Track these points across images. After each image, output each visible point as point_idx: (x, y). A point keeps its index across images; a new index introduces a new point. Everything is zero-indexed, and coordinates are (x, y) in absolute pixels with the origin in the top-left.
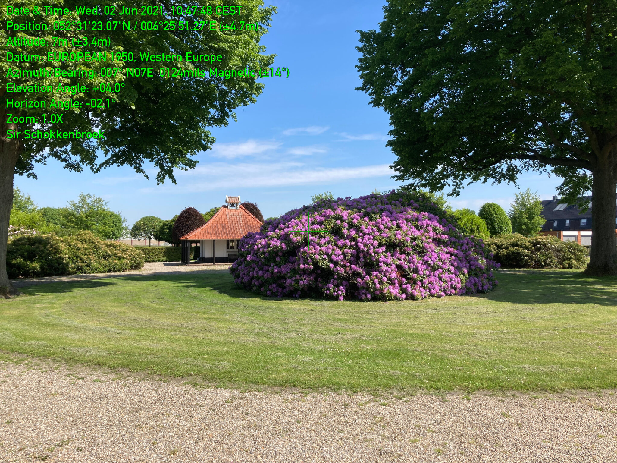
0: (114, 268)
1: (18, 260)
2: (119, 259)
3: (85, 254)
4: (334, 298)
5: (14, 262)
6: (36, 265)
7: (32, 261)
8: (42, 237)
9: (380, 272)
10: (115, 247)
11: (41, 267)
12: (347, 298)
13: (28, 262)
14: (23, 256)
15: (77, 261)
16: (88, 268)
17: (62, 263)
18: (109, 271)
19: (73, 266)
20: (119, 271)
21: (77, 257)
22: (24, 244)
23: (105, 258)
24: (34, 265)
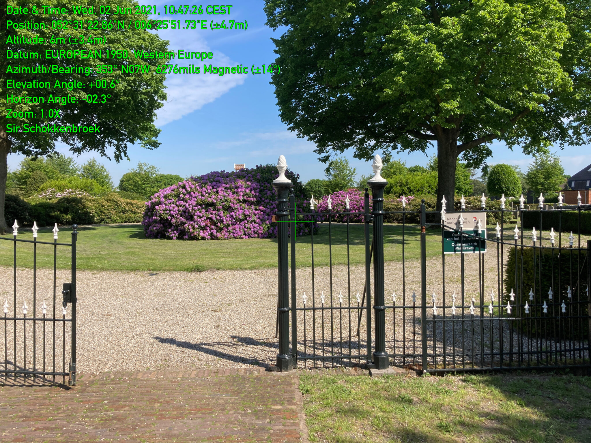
0: (129, 220)
1: (56, 213)
2: (135, 213)
3: (108, 210)
4: (170, 238)
5: (53, 214)
6: (69, 217)
7: (66, 214)
8: (76, 198)
9: (194, 222)
10: (132, 205)
11: (72, 218)
12: (179, 238)
13: (64, 215)
14: (59, 210)
15: (101, 215)
16: (109, 220)
17: (89, 216)
18: (126, 222)
19: (98, 218)
20: (133, 222)
21: (101, 212)
22: (63, 202)
23: (123, 213)
24: (67, 217)
